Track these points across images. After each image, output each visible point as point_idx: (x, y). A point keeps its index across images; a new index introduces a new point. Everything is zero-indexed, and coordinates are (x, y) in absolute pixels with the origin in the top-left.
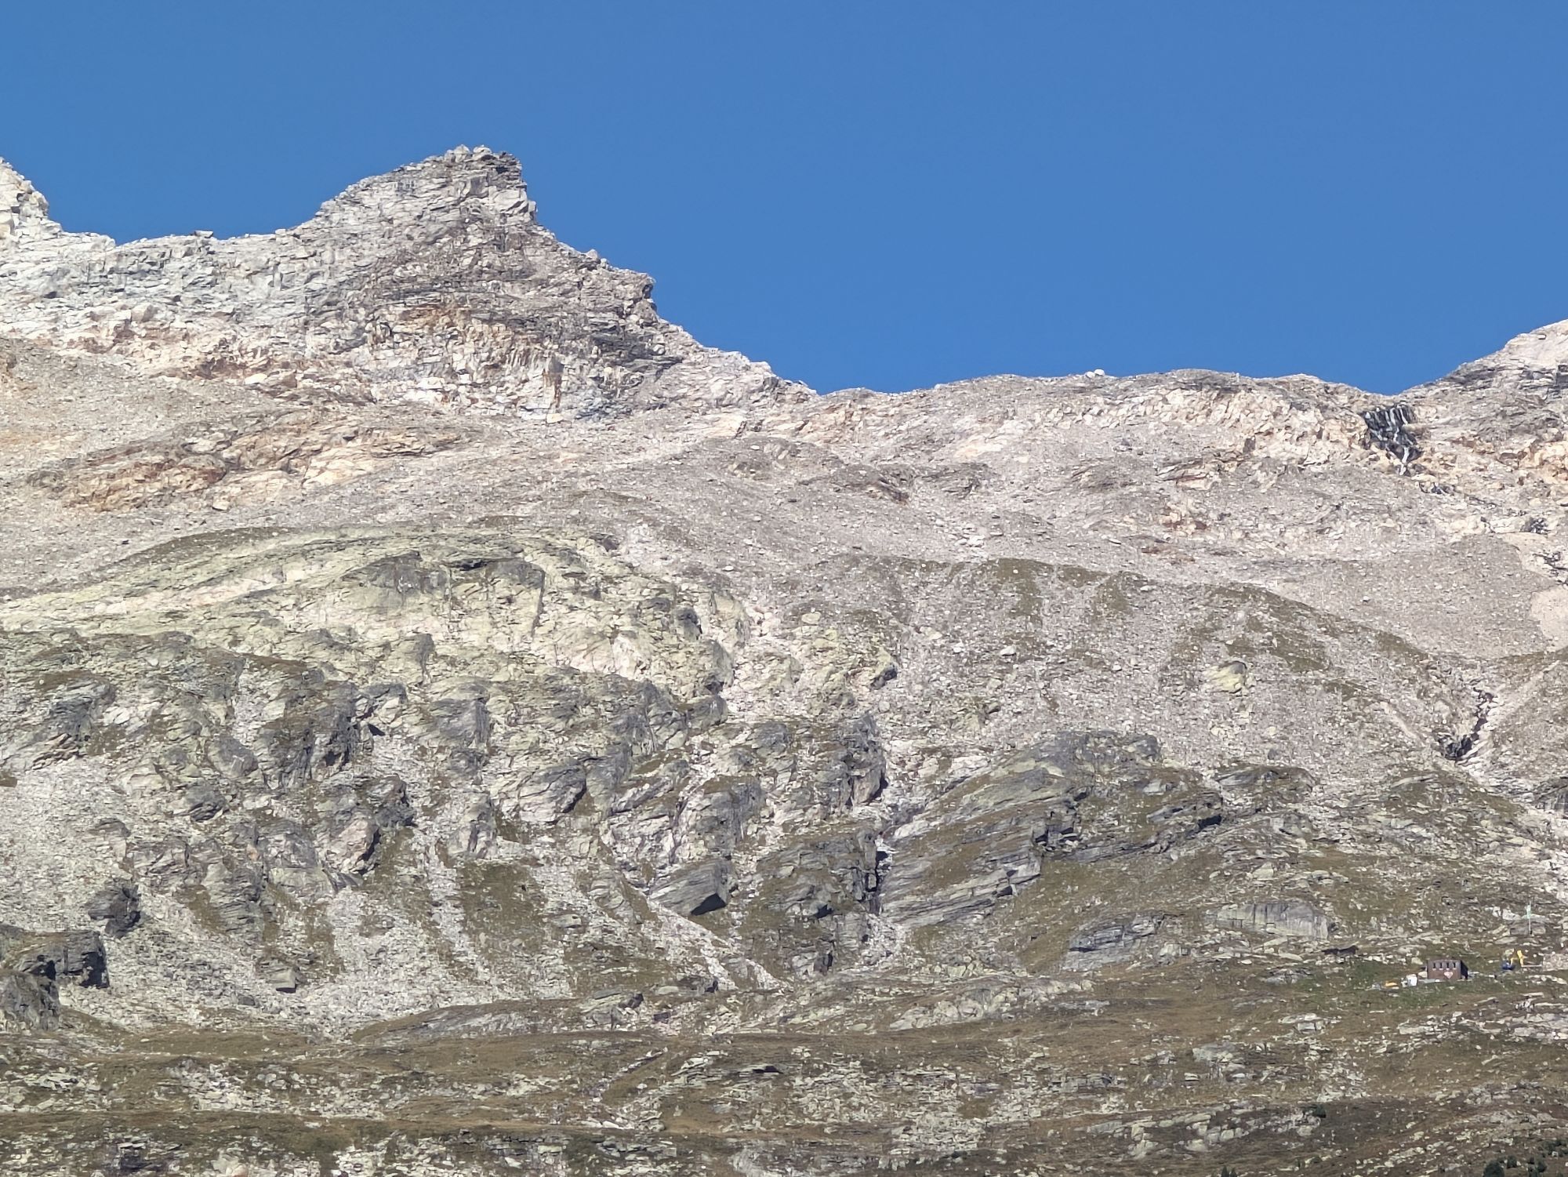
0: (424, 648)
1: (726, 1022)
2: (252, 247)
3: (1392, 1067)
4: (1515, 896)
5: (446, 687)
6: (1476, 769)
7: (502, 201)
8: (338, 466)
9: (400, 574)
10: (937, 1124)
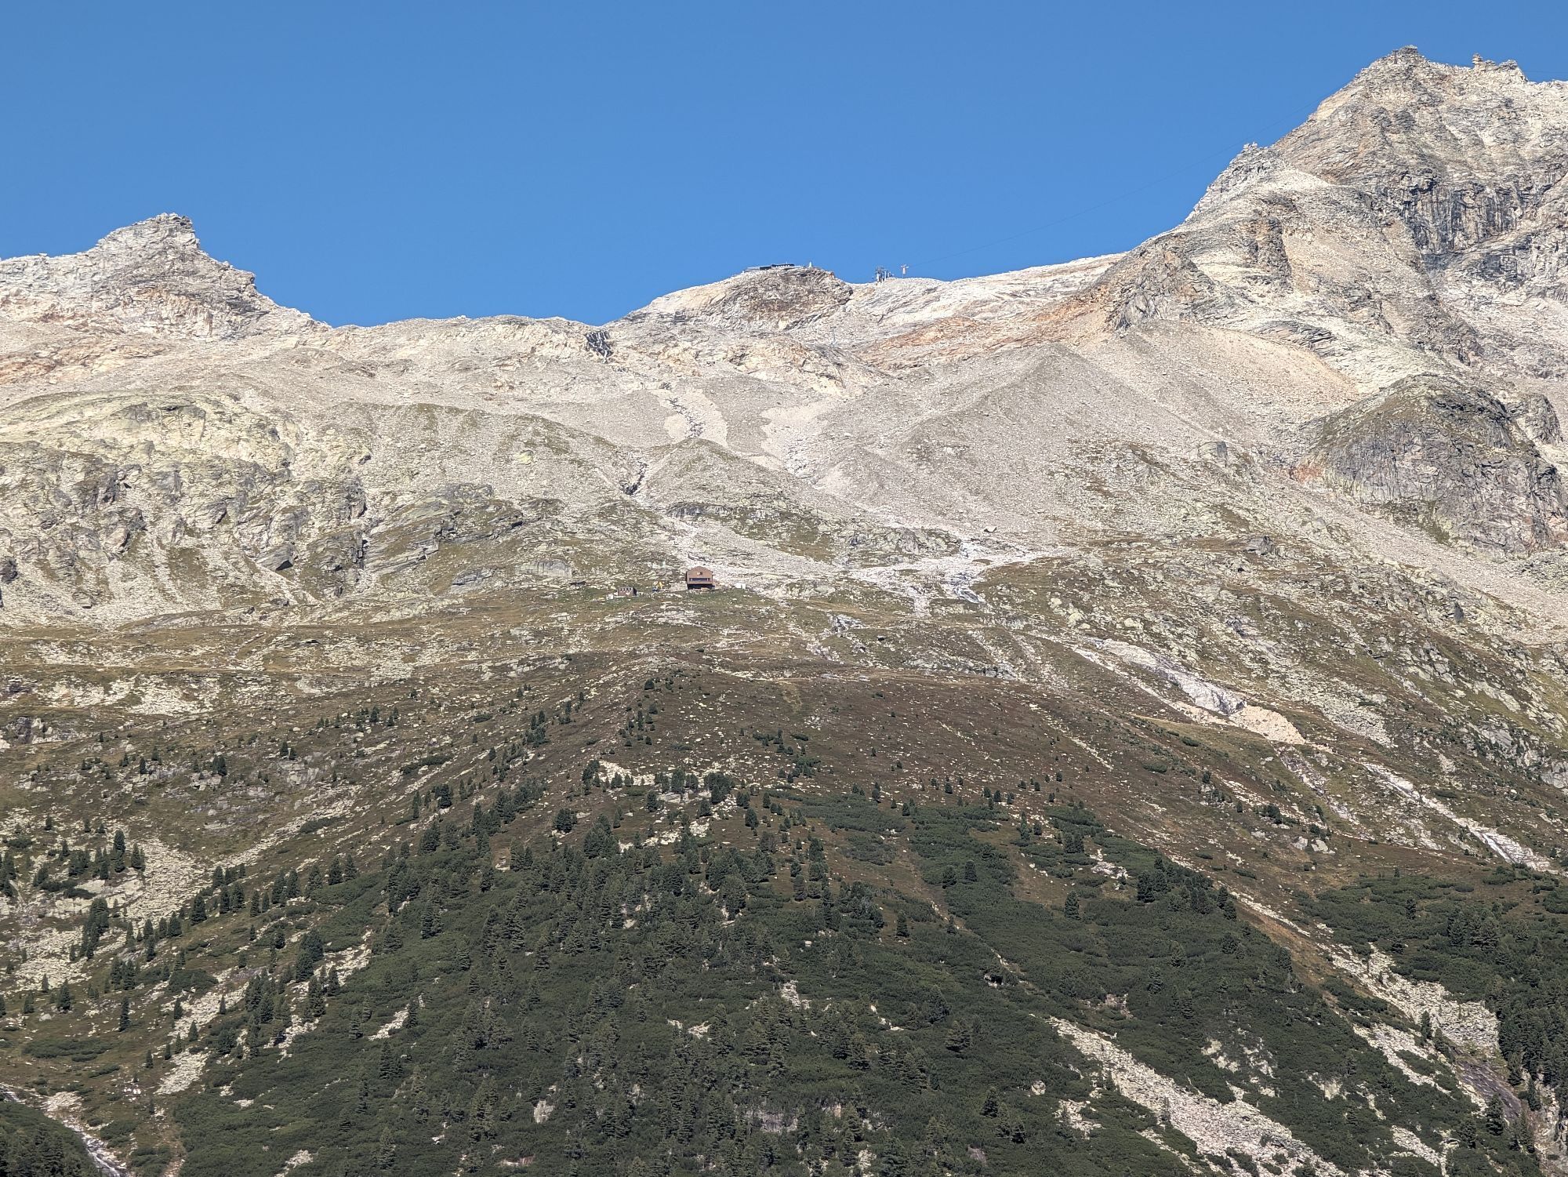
0: (150, 447)
1: (293, 620)
2: (66, 261)
3: (602, 637)
4: (657, 557)
5: (161, 465)
6: (640, 499)
7: (183, 239)
8: (109, 363)
9: (138, 413)
10: (392, 666)
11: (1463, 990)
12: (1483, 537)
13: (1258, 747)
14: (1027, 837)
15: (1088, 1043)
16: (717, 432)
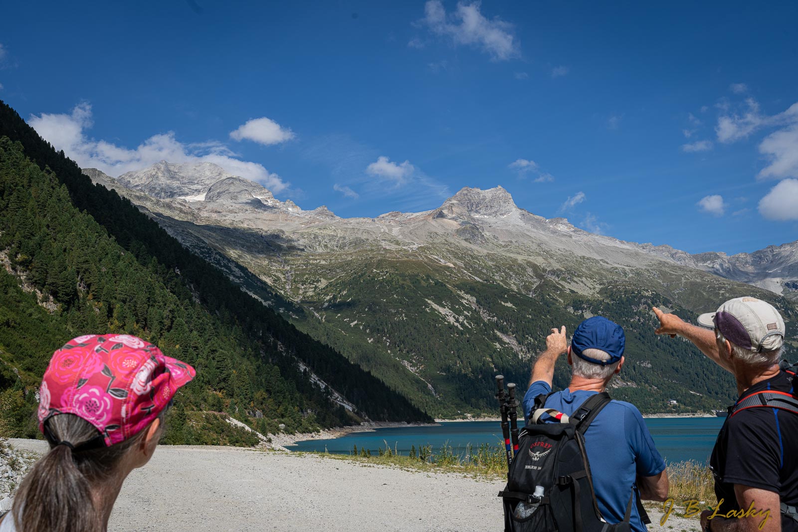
8: (317, 223)
9: (320, 229)
10: (350, 258)
11: (472, 295)
12: (475, 243)
13: (449, 267)
14: (422, 278)
15: (429, 302)
16: (387, 231)
